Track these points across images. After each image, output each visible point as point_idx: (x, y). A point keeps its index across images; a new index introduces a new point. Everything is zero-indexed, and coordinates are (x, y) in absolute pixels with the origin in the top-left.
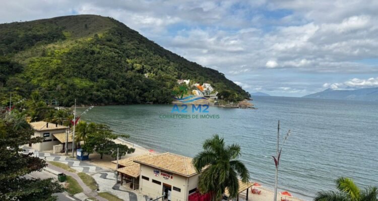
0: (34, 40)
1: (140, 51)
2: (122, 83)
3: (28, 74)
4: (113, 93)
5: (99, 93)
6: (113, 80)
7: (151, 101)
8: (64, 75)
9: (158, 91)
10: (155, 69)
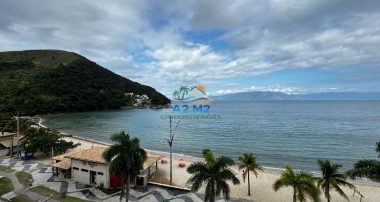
0: (4, 67)
1: (97, 75)
2: (83, 96)
4: (75, 104)
5: (63, 104)
6: (75, 95)
7: (106, 108)
8: (31, 92)
9: (110, 101)
10: (109, 87)
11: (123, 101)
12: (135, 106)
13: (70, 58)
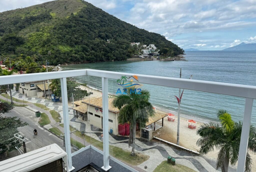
0: (31, 21)
1: (103, 23)
2: (92, 47)
3: (29, 44)
4: (86, 55)
5: (76, 55)
6: (85, 46)
7: (113, 59)
8: (52, 44)
9: (117, 52)
10: (115, 36)
11: (129, 52)
12: (141, 58)
13: (79, 6)
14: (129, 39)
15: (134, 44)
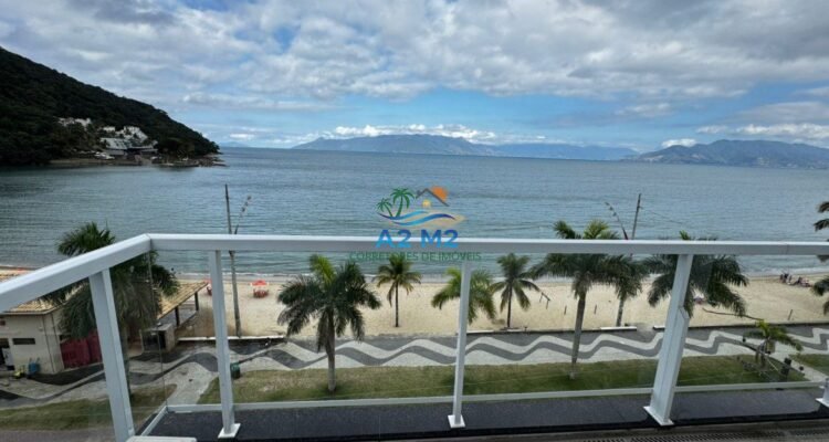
14: (50, 108)
15: (72, 121)
